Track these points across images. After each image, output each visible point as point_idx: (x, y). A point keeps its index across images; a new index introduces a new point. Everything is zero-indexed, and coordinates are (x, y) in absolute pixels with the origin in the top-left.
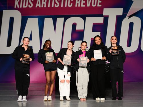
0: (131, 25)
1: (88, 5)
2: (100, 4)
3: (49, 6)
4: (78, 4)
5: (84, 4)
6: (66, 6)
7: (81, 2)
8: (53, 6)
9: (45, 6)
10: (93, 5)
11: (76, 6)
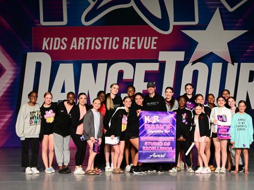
1: (139, 47)
2: (155, 45)
3: (88, 48)
4: (126, 45)
5: (133, 45)
6: (110, 48)
8: (93, 48)
9: (83, 48)
10: (145, 47)
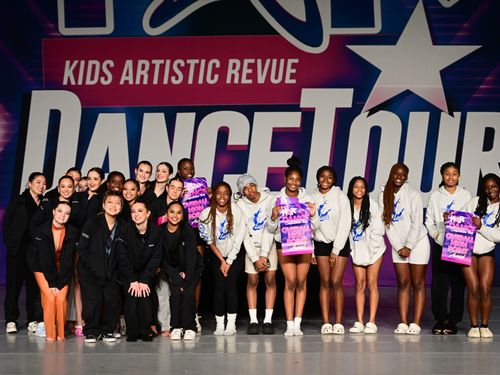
0: (375, 133)
1: (261, 80)
2: (292, 76)
3: (155, 82)
4: (233, 76)
5: (249, 76)
6: (200, 81)
7: (240, 72)
8: (166, 82)
9: (145, 82)
10: (273, 81)
11: (228, 81)
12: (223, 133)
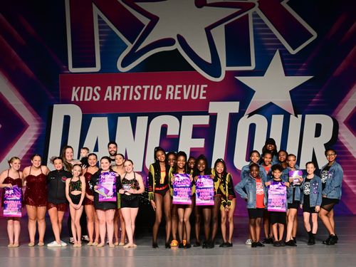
1: (186, 97)
2: (204, 95)
3: (125, 99)
4: (170, 95)
5: (179, 95)
6: (151, 98)
7: (174, 92)
8: (131, 99)
9: (119, 99)
10: (193, 97)
11: (167, 98)
12: (164, 128)
